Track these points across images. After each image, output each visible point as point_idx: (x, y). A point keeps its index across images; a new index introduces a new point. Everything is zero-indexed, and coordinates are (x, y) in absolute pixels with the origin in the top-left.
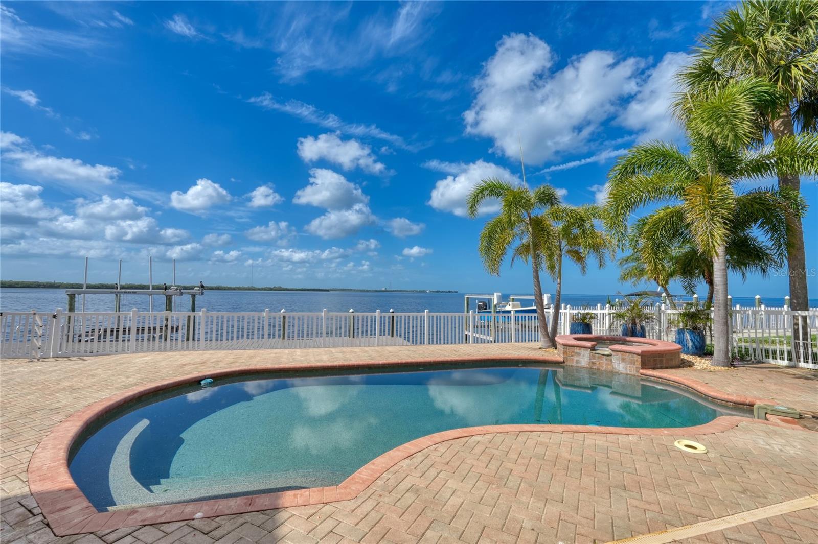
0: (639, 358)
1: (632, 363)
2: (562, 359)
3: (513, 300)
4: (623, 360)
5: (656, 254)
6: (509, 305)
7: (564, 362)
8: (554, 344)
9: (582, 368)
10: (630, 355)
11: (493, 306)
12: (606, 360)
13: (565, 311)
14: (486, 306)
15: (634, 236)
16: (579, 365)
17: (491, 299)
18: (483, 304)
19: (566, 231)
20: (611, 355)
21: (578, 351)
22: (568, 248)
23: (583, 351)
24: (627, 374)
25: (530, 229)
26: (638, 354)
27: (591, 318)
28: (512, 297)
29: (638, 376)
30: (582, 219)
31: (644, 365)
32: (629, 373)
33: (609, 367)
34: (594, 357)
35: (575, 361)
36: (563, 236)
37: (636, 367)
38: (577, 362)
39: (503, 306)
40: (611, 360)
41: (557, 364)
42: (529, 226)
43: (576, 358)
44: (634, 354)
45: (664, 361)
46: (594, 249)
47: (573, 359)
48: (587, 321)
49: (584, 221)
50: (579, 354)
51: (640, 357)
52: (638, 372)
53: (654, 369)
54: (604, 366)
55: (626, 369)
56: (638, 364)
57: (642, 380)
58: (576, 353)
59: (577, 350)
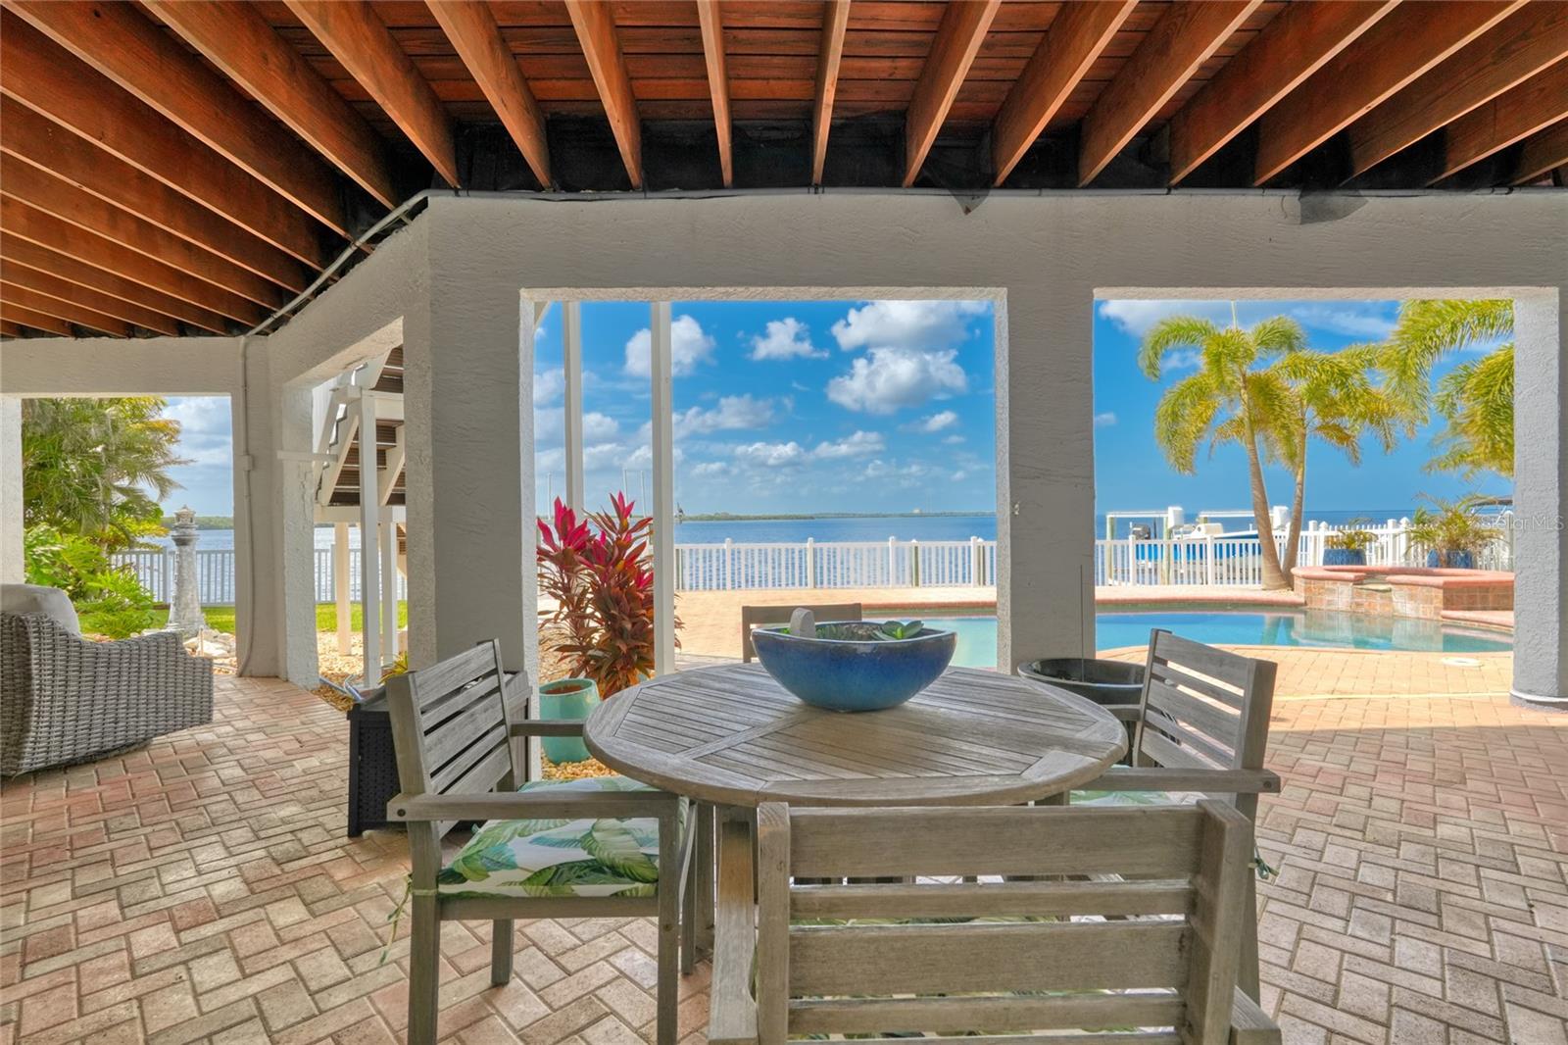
0: (1440, 593)
1: (1428, 600)
2: (1302, 600)
3: (1206, 520)
4: (1412, 597)
5: (1492, 426)
6: (1199, 529)
7: (1306, 604)
8: (1288, 581)
9: (1338, 611)
10: (1425, 589)
11: (1165, 531)
12: (1382, 598)
13: (1316, 533)
14: (1149, 533)
15: (1448, 395)
16: (1332, 607)
17: (1161, 519)
18: (1144, 529)
19: (1316, 394)
20: (1390, 590)
21: (1331, 586)
22: (1318, 421)
23: (1340, 586)
24: (1418, 618)
25: (1245, 396)
26: (1438, 587)
27: (1365, 540)
28: (1203, 515)
29: (1438, 621)
30: (1343, 373)
31: (1449, 603)
32: (1422, 616)
33: (1387, 609)
34: (1360, 595)
35: (1325, 602)
36: (1309, 402)
37: (1435, 608)
38: (1330, 603)
39: (1185, 533)
40: (1391, 599)
41: (1294, 606)
42: (1243, 391)
43: (1327, 597)
44: (1432, 586)
45: (1491, 598)
46: (1371, 421)
47: (1321, 600)
48: (1355, 546)
49: (1347, 377)
50: (1332, 591)
51: (1441, 591)
52: (1438, 614)
53: (1469, 609)
54: (1378, 607)
55: (1417, 610)
56: (1439, 602)
57: (1444, 626)
58: (1328, 589)
59: (1329, 585)
